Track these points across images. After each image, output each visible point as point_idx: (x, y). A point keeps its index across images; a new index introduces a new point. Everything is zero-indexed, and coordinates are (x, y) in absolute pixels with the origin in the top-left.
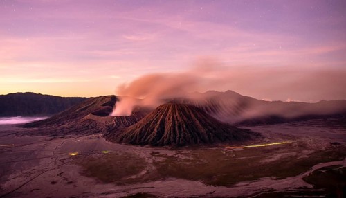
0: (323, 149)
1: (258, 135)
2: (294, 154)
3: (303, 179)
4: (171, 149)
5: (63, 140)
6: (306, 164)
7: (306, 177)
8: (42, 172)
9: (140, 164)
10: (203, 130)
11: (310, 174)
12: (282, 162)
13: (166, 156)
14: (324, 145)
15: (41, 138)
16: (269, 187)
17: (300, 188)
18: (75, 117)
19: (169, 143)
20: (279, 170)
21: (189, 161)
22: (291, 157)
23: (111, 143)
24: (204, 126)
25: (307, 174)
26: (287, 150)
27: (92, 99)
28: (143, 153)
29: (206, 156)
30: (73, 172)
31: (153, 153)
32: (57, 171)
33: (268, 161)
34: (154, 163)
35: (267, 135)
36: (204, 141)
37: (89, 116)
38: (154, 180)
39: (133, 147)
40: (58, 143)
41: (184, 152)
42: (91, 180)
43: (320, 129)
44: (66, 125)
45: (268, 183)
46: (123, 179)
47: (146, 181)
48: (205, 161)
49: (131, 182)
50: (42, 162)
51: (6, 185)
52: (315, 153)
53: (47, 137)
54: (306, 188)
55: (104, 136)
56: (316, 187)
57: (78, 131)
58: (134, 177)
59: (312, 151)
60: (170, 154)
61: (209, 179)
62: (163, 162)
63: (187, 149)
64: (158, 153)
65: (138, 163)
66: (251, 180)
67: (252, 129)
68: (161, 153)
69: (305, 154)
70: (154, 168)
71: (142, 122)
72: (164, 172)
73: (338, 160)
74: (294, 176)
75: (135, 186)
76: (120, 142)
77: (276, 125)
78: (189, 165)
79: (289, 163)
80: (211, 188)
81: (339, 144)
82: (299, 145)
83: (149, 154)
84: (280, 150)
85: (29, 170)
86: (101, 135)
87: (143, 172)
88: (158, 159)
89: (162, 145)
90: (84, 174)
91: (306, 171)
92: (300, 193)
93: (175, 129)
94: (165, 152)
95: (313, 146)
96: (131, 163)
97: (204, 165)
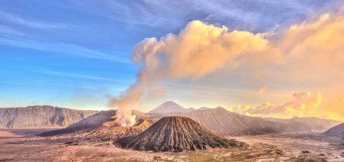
0: (297, 156)
2: (272, 160)
5: (77, 147)
13: (166, 160)
23: (121, 150)
26: (266, 156)
35: (251, 144)
36: (199, 148)
39: (139, 152)
41: (181, 157)
43: (293, 140)
52: (289, 160)
55: (113, 143)
59: (286, 158)
60: (170, 159)
63: (185, 154)
64: (160, 157)
68: (163, 158)
77: (257, 136)
81: (307, 152)
82: (277, 153)
83: (152, 158)
84: (261, 156)
86: (111, 143)
89: (165, 150)
93: (174, 138)
94: (166, 157)
95: (288, 154)
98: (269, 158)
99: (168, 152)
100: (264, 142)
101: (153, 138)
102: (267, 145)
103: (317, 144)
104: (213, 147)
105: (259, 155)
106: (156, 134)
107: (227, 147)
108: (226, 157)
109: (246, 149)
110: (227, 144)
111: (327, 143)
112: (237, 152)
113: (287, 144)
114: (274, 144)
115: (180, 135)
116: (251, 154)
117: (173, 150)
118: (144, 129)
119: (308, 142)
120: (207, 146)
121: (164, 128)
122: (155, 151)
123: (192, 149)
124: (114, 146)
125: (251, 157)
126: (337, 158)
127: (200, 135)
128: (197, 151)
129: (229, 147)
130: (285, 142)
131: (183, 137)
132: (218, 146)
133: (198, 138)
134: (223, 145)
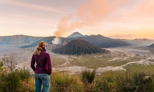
0: (133, 57)
2: (121, 58)
3: (123, 67)
4: (76, 56)
6: (125, 62)
7: (124, 66)
8: (29, 64)
9: (64, 61)
11: (126, 66)
12: (116, 61)
13: (74, 58)
14: (133, 55)
15: (28, 52)
16: (110, 69)
17: (121, 70)
20: (114, 64)
21: (82, 60)
22: (120, 59)
23: (54, 54)
25: (125, 65)
28: (65, 57)
31: (69, 57)
33: (111, 61)
34: (69, 61)
35: (112, 52)
36: (88, 53)
38: (69, 66)
39: (62, 55)
41: (80, 57)
43: (133, 50)
46: (58, 66)
47: (66, 67)
48: (88, 60)
49: (61, 67)
52: (129, 58)
54: (123, 70)
55: (51, 51)
56: (127, 70)
58: (62, 65)
59: (128, 58)
60: (75, 58)
62: (72, 60)
63: (82, 56)
65: (63, 61)
66: (103, 67)
67: (106, 49)
68: (72, 57)
69: (125, 58)
70: (69, 62)
72: (72, 64)
73: (138, 61)
74: (120, 66)
75: (62, 68)
77: (116, 48)
78: (81, 62)
79: (118, 61)
81: (138, 55)
82: (124, 55)
83: (67, 58)
85: (24, 63)
87: (65, 64)
88: (70, 59)
89: (73, 54)
91: (124, 64)
92: (121, 72)
93: (77, 49)
94: (73, 57)
95: (129, 56)
96: (61, 61)
97: (87, 61)
98: (119, 57)
99: (74, 55)
100: (118, 50)
101: (68, 49)
102: (120, 52)
103: (144, 51)
104: (95, 53)
105: (115, 57)
106: (69, 47)
107: (101, 53)
108: (100, 57)
109: (110, 54)
110: (101, 51)
111: (149, 51)
112: (105, 55)
113: (129, 52)
114: (123, 52)
115: (80, 48)
116: (112, 56)
117: (77, 54)
118: (64, 45)
119: (140, 51)
120: (92, 52)
121: (73, 45)
122: (69, 55)
123: (85, 54)
124: (51, 52)
125: (111, 57)
126: (152, 58)
127: (89, 47)
128: (87, 55)
129: (102, 53)
130: (129, 50)
131: (81, 49)
132: (97, 52)
133: (88, 49)
134: (99, 52)
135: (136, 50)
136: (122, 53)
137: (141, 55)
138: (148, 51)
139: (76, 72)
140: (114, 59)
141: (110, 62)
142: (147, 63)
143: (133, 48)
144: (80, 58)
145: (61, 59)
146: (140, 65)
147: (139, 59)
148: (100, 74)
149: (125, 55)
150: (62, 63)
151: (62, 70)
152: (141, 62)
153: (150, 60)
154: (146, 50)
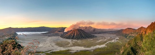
1: (96, 36)
6: (105, 42)
8: (47, 44)
9: (69, 43)
10: (83, 36)
12: (101, 42)
14: (109, 38)
15: (46, 36)
18: (53, 32)
19: (76, 38)
20: (100, 44)
24: (84, 34)
25: (106, 44)
27: (57, 28)
29: (84, 41)
30: (53, 44)
31: (72, 41)
32: (50, 44)
34: (72, 43)
37: (57, 32)
38: (72, 47)
40: (50, 38)
42: (57, 46)
44: (52, 34)
45: (98, 46)
46: (65, 46)
47: (70, 47)
49: (67, 47)
50: (47, 42)
51: (39, 46)
53: (48, 36)
54: (105, 46)
57: (54, 35)
61: (85, 46)
66: (94, 46)
67: (95, 35)
69: (105, 40)
71: (69, 33)
72: (74, 45)
74: (103, 44)
76: (64, 38)
78: (80, 43)
80: (85, 48)
87: (70, 45)
88: (73, 42)
90: (56, 45)
92: (104, 48)
96: (67, 43)
97: (84, 43)
135: (110, 35)
136: (103, 37)
137: (112, 37)
138: (115, 35)
139: (77, 51)
140: (100, 41)
141: (98, 43)
142: (116, 41)
143: (108, 34)
144: (79, 41)
145: (66, 42)
146: (113, 43)
147: (112, 40)
148: (93, 51)
149: (105, 38)
150: (67, 44)
151: (67, 49)
152: (113, 41)
153: (117, 40)
154: (114, 34)
